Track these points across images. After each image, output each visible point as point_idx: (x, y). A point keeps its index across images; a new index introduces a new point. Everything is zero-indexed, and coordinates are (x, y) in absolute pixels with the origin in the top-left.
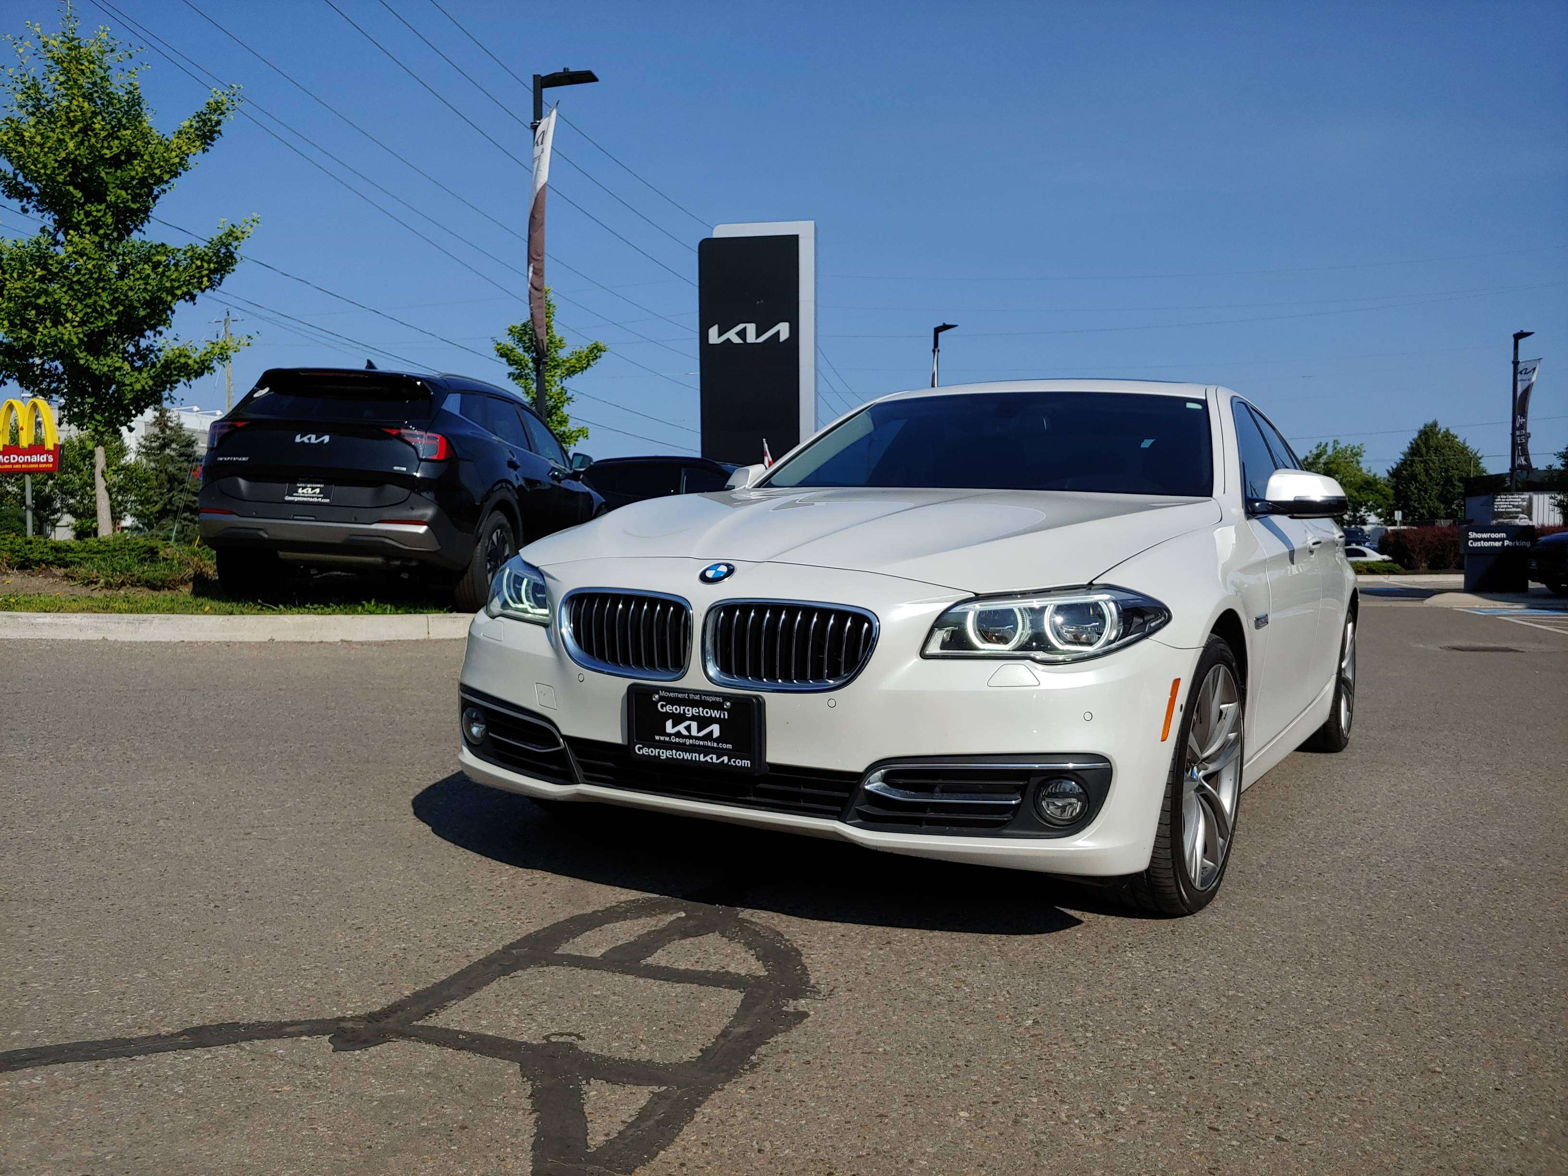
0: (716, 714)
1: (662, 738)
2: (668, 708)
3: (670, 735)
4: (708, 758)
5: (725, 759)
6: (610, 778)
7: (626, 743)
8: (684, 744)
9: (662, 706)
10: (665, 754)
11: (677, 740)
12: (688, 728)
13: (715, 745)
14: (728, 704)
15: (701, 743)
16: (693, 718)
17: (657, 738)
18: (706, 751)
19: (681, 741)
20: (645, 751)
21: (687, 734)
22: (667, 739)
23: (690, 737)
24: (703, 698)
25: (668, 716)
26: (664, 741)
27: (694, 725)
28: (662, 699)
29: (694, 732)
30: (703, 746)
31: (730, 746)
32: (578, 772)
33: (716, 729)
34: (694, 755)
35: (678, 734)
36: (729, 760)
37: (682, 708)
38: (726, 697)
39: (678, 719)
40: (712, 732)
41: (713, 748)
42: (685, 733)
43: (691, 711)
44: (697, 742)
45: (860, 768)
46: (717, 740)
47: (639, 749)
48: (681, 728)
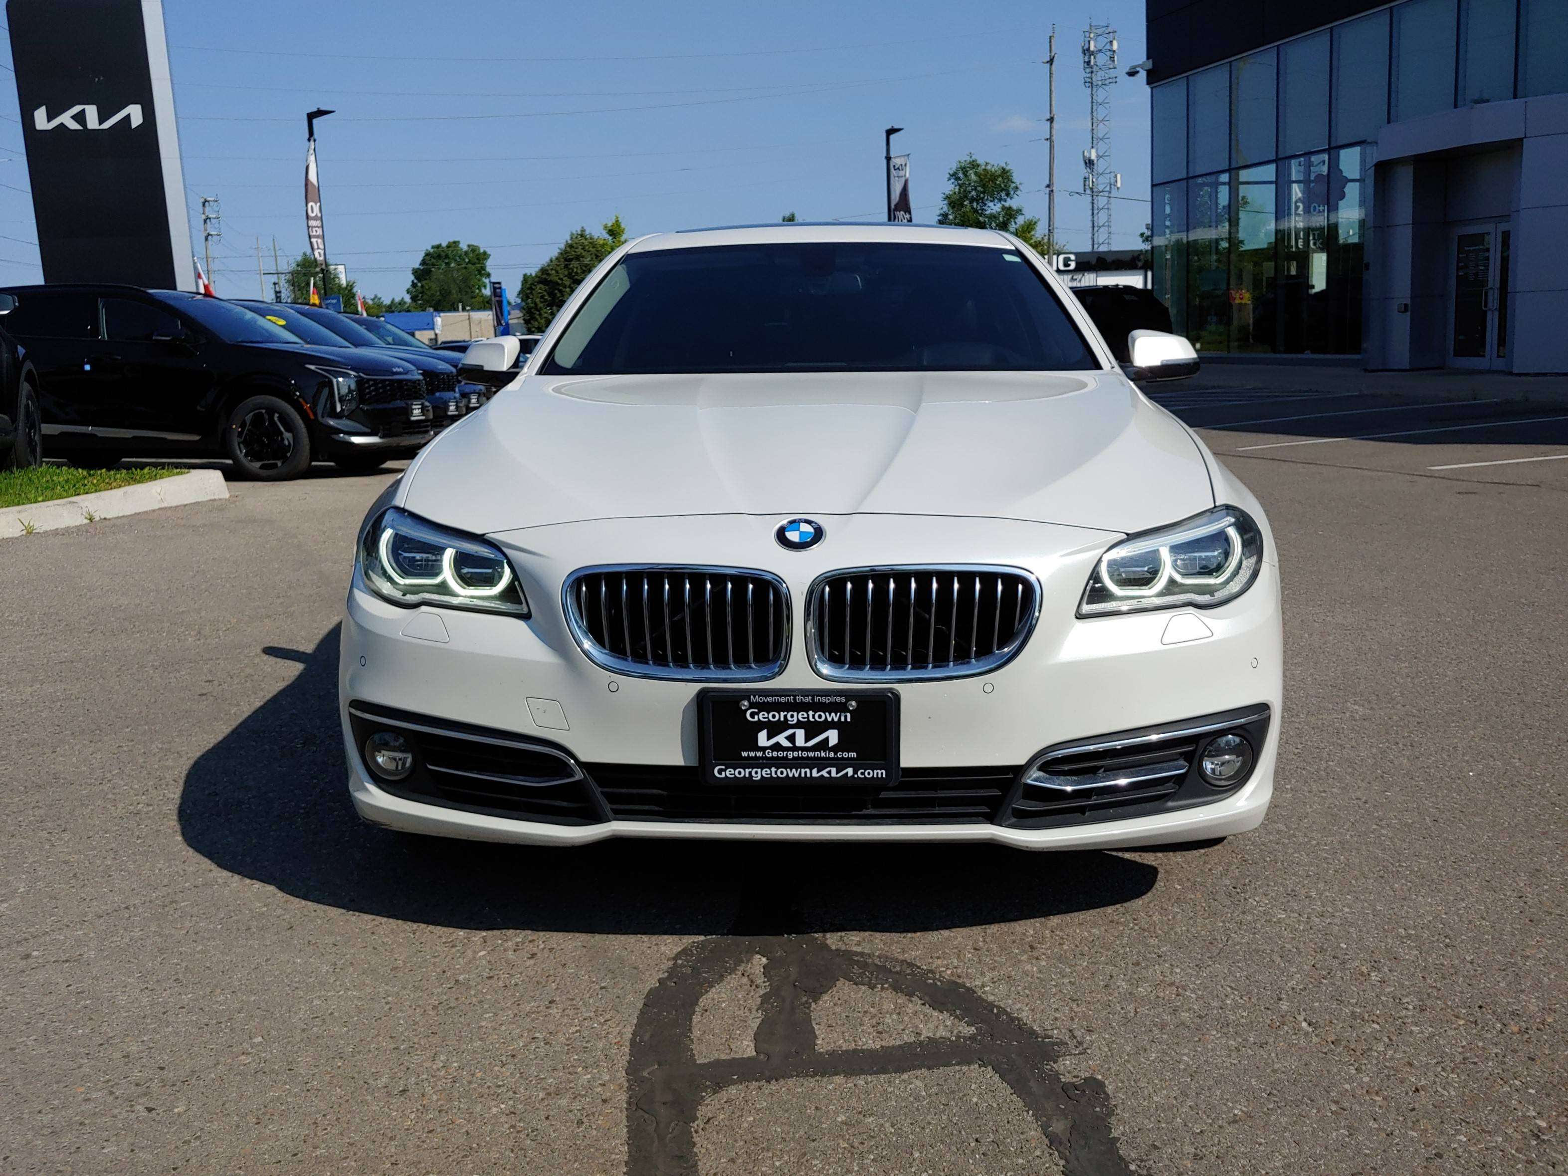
0: (833, 717)
1: (752, 754)
2: (762, 716)
3: (763, 749)
4: (824, 773)
5: (850, 771)
6: (657, 809)
7: (694, 762)
8: (786, 758)
9: (752, 715)
10: (758, 774)
11: (775, 754)
12: (792, 738)
13: (832, 755)
14: (854, 703)
15: (811, 754)
16: (799, 725)
17: (744, 754)
18: (821, 764)
19: (781, 754)
20: (729, 773)
21: (790, 745)
22: (760, 754)
23: (795, 748)
24: (816, 699)
25: (760, 726)
26: (756, 758)
27: (800, 734)
28: (752, 705)
29: (800, 741)
30: (814, 758)
31: (853, 755)
32: (607, 807)
33: (833, 736)
34: (803, 771)
35: (777, 747)
36: (855, 772)
37: (782, 714)
38: (850, 695)
39: (774, 729)
40: (827, 739)
41: (829, 759)
42: (786, 744)
43: (794, 717)
44: (805, 754)
45: (1022, 761)
46: (835, 749)
47: (720, 772)
48: (781, 739)
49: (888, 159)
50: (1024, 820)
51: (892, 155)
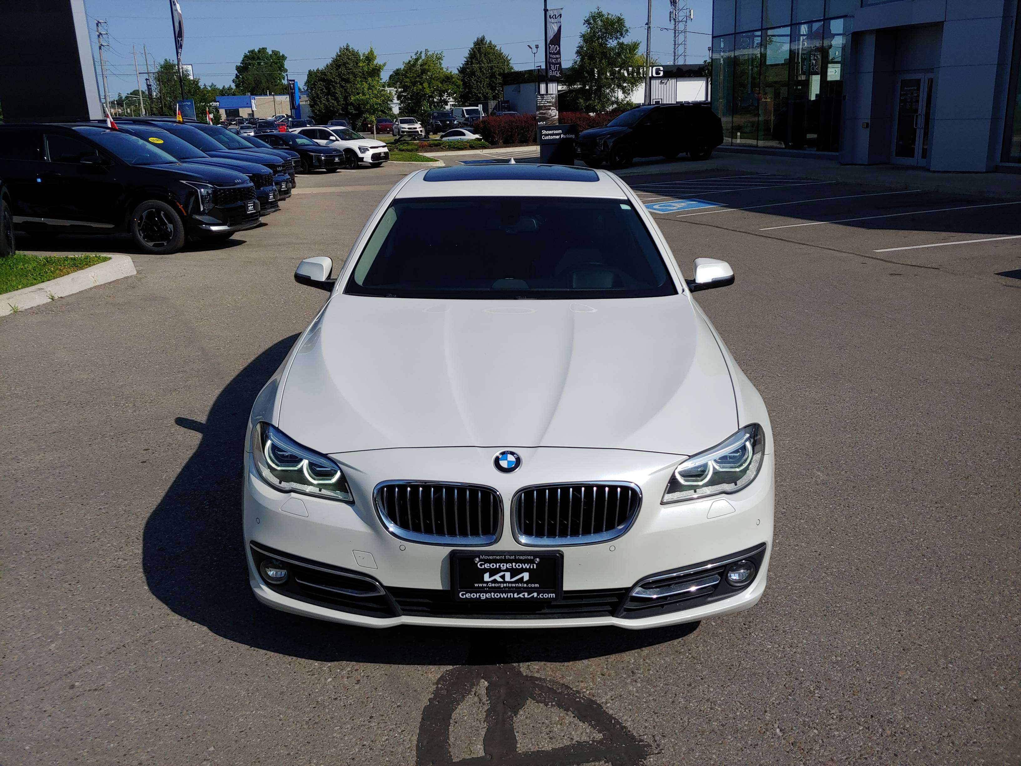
0: (527, 566)
1: (481, 585)
2: (487, 566)
3: (487, 582)
4: (521, 595)
5: (535, 595)
6: (426, 609)
7: (448, 588)
8: (499, 587)
9: (481, 565)
10: (483, 596)
11: (493, 585)
12: (503, 577)
13: (525, 585)
14: (538, 560)
15: (514, 585)
16: (507, 570)
17: (476, 585)
18: (519, 590)
19: (497, 585)
20: (468, 595)
21: (502, 580)
22: (485, 585)
23: (505, 582)
24: (517, 557)
25: (485, 571)
26: (483, 587)
27: (508, 575)
28: (480, 560)
29: (508, 578)
30: (516, 587)
31: (537, 585)
32: (399, 607)
33: (526, 576)
34: (509, 594)
35: (495, 581)
36: (538, 595)
37: (498, 565)
38: (535, 554)
39: (493, 572)
40: (523, 577)
41: (524, 588)
42: (501, 580)
43: (504, 566)
44: (510, 585)
46: (527, 582)
47: (462, 595)
48: (497, 577)
49: (546, 10)
50: (631, 614)
51: (548, 8)
